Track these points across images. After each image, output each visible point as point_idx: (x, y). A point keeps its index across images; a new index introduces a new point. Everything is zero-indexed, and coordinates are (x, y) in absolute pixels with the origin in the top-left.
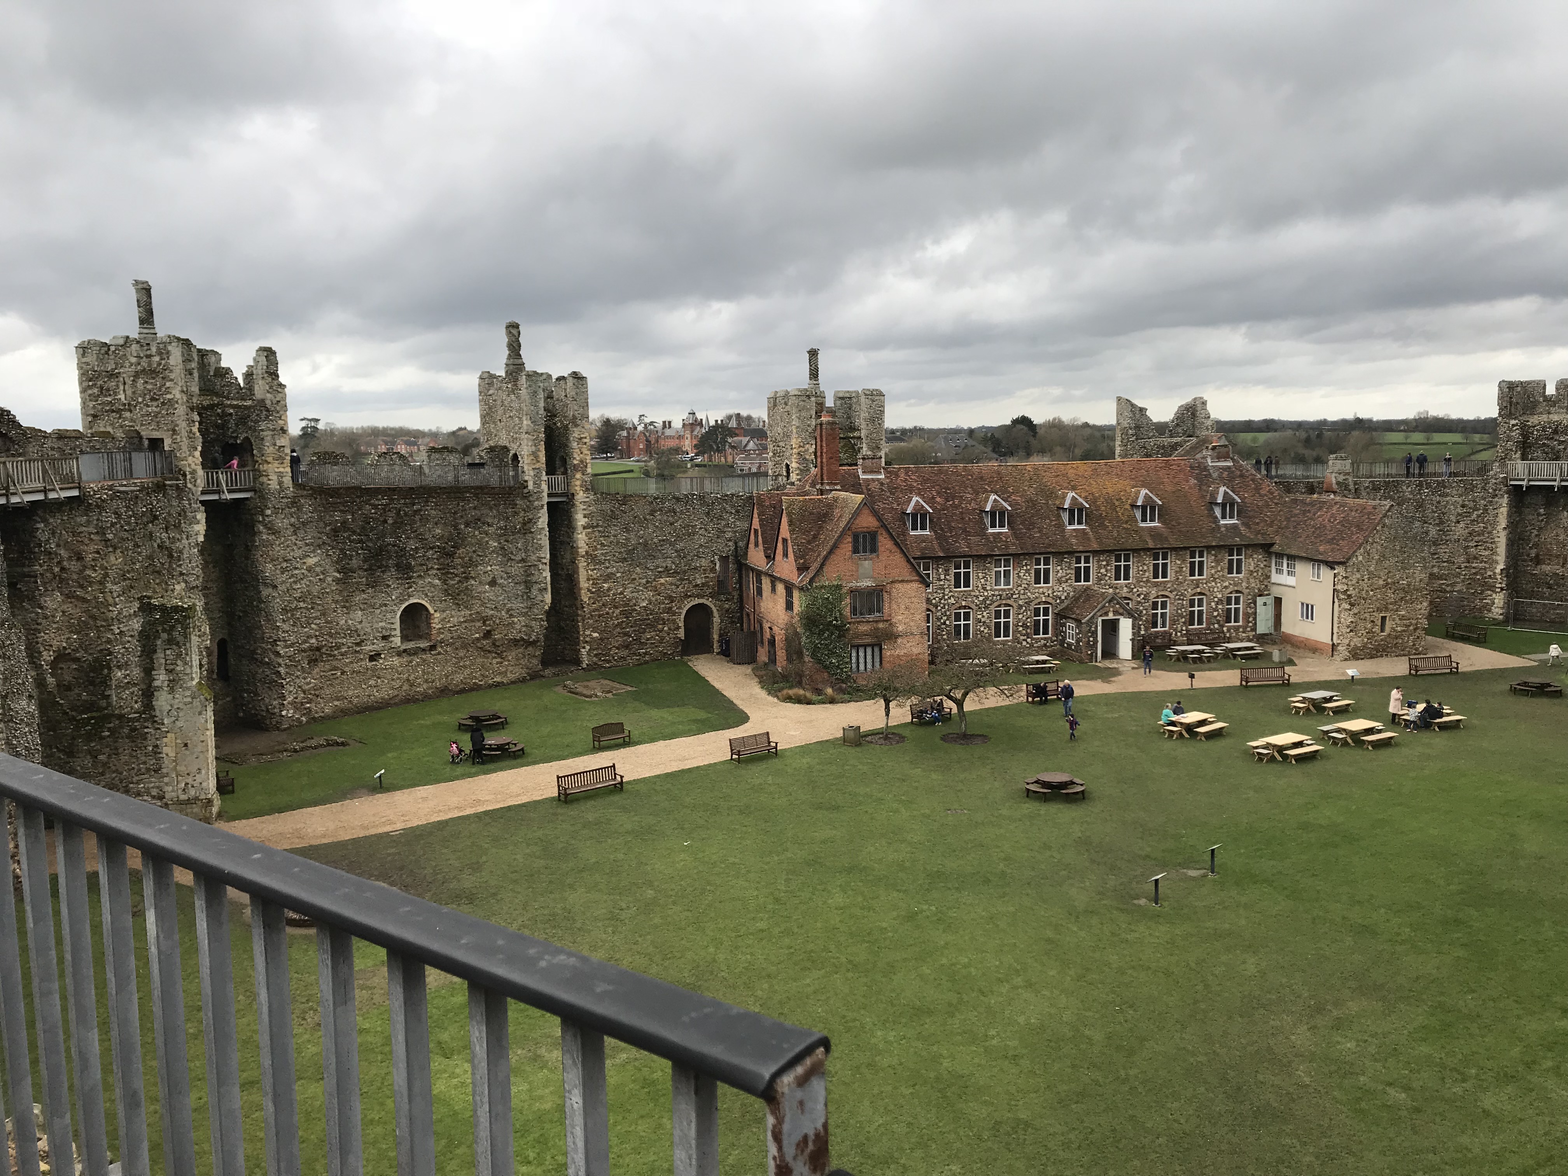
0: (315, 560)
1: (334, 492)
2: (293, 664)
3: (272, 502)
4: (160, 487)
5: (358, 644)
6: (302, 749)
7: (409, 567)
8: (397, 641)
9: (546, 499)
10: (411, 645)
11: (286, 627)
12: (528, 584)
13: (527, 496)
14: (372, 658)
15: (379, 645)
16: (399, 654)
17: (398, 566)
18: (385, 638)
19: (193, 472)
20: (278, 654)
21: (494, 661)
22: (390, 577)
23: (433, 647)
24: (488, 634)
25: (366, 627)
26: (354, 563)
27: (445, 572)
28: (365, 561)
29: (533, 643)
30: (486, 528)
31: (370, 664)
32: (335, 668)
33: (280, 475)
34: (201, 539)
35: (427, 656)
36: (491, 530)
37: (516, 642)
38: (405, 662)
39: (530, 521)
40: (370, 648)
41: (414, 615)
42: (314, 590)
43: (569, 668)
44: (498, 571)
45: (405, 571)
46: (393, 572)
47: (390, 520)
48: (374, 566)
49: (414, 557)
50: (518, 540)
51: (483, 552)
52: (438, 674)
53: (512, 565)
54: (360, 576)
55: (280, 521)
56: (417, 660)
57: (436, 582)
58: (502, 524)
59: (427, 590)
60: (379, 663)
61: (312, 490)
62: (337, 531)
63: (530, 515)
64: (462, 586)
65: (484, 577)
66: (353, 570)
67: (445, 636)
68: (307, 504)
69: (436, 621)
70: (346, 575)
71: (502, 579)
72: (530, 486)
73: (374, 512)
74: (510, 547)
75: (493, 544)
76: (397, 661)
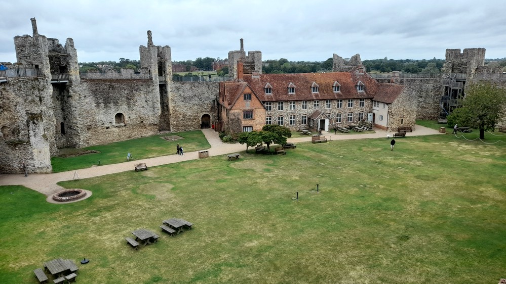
0: (88, 100)
1: (93, 80)
2: (82, 130)
3: (74, 83)
4: (36, 79)
5: (102, 124)
6: (83, 154)
7: (117, 103)
8: (114, 124)
9: (159, 83)
10: (118, 125)
11: (80, 119)
12: (154, 108)
13: (152, 82)
14: (107, 128)
15: (109, 125)
16: (115, 127)
17: (114, 102)
18: (111, 122)
19: (48, 75)
20: (77, 127)
21: (144, 130)
22: (112, 105)
23: (125, 126)
24: (142, 122)
25: (104, 120)
26: (100, 101)
27: (128, 103)
28: (104, 100)
29: (156, 125)
30: (140, 91)
31: (106, 130)
32: (96, 131)
33: (76, 76)
34: (51, 94)
35: (124, 128)
36: (142, 92)
37: (150, 124)
38: (117, 130)
39: (153, 89)
40: (106, 125)
41: (119, 116)
42: (88, 109)
43: (167, 132)
44: (144, 104)
45: (116, 103)
46: (112, 104)
47: (111, 89)
48: (107, 102)
49: (118, 100)
50: (151, 95)
51: (140, 98)
52: (127, 133)
53: (149, 102)
54: (102, 105)
55: (76, 89)
56: (121, 129)
57: (126, 107)
58: (145, 90)
59: (123, 109)
60: (109, 130)
61: (86, 80)
62: (94, 92)
63: (154, 88)
64: (134, 108)
65: (140, 106)
66: (100, 103)
67: (129, 122)
68: (85, 84)
69: (126, 118)
70: (98, 105)
71: (146, 106)
72: (154, 79)
73: (105, 86)
74: (148, 97)
75: (143, 96)
76: (115, 129)
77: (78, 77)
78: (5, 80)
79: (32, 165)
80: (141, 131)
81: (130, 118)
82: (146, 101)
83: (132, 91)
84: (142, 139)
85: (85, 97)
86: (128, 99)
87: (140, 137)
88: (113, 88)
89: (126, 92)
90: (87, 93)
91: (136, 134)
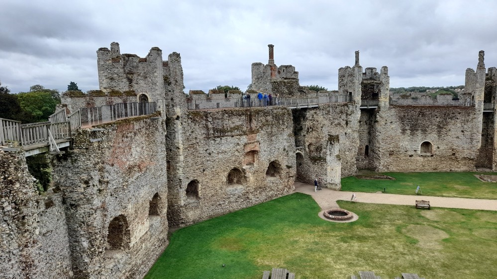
0: (394, 126)
1: (403, 107)
2: (384, 154)
3: (382, 109)
4: (346, 105)
5: (406, 152)
6: (379, 178)
7: (426, 130)
8: (419, 152)
9: (483, 111)
10: (424, 154)
11: (382, 144)
12: (472, 139)
13: (474, 110)
14: (411, 156)
15: (413, 153)
16: (420, 156)
17: (422, 130)
18: (415, 151)
19: (358, 101)
20: (379, 151)
21: (456, 163)
22: (419, 133)
23: (432, 156)
24: (454, 154)
25: (409, 147)
26: (407, 128)
27: (439, 132)
28: (411, 127)
29: (472, 159)
30: (456, 120)
31: (409, 158)
32: (398, 157)
33: (385, 102)
34: (359, 118)
35: (430, 158)
36: (458, 121)
37: (465, 158)
38: (422, 159)
39: (475, 118)
40: (410, 153)
41: (426, 145)
42: (393, 135)
43: (488, 170)
44: (460, 134)
45: (424, 131)
46: (420, 131)
47: (420, 116)
48: (414, 129)
49: (428, 127)
50: (470, 124)
51: (455, 128)
52: (433, 164)
53: (466, 133)
54: (409, 132)
55: (383, 115)
56: (426, 159)
57: (436, 136)
58: (463, 119)
59: (432, 138)
60: (412, 158)
61: (395, 106)
62: (402, 118)
63: (475, 116)
64: (445, 138)
65: (454, 136)
66: (406, 130)
67: (437, 153)
68: (393, 110)
69: (434, 148)
70: (404, 131)
71: (461, 137)
72: (476, 106)
73: (415, 113)
74: (465, 126)
75: (459, 125)
76: (419, 158)
77: (387, 103)
78: (317, 106)
79: (325, 180)
80: (451, 164)
81: (438, 148)
82: (462, 131)
83: (445, 119)
84: (451, 173)
85: (391, 122)
86: (439, 127)
87: (449, 171)
88: (423, 115)
89: (438, 120)
90: (394, 119)
91: (444, 167)
